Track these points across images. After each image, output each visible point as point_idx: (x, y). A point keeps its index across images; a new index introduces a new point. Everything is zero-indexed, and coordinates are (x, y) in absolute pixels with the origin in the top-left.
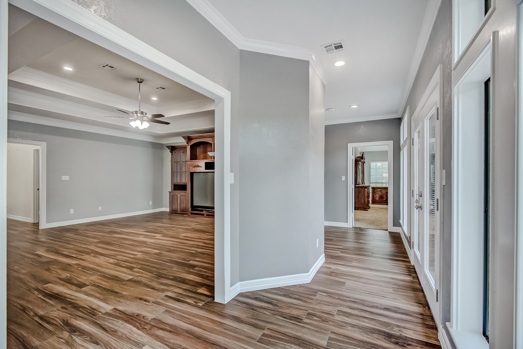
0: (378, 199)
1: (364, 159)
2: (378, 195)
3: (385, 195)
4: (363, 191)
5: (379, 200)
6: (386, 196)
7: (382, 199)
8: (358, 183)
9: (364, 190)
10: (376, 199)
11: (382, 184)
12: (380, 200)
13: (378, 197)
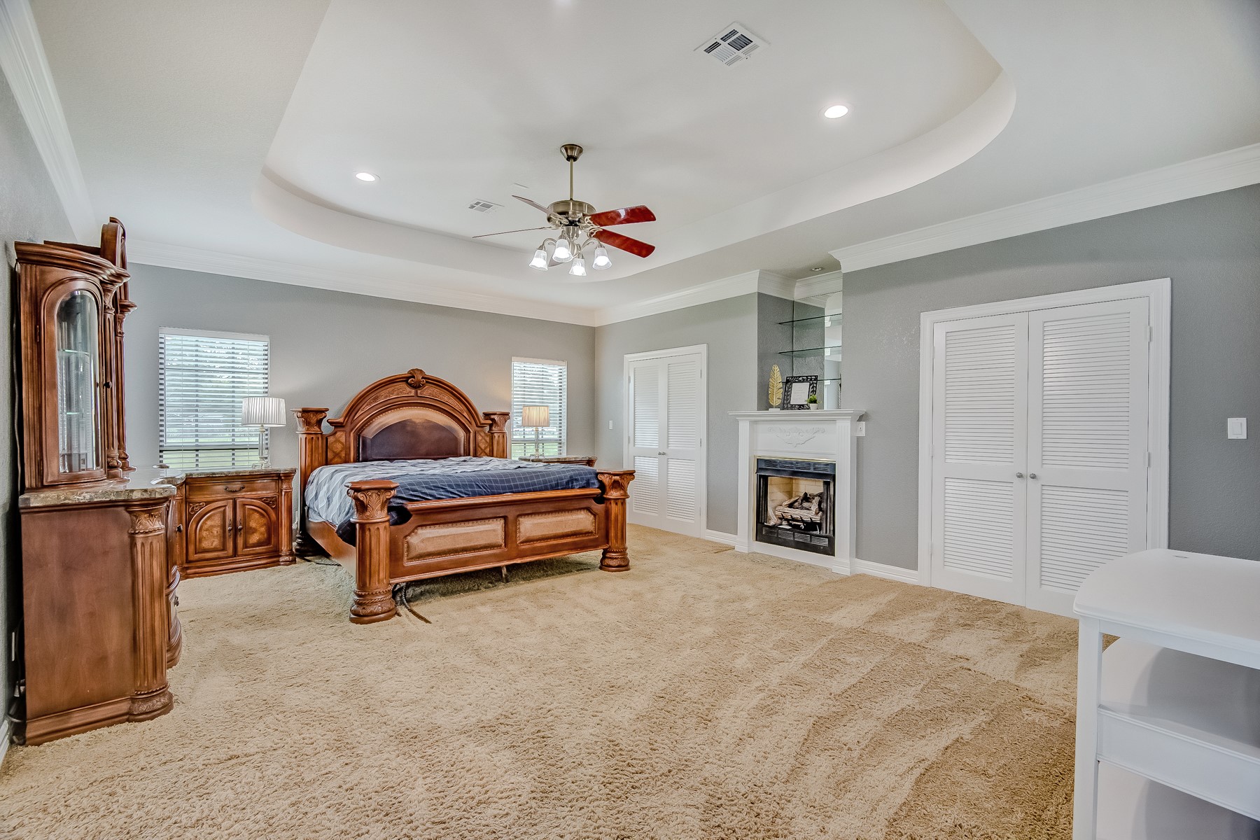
0: (216, 543)
1: (124, 265)
2: (217, 521)
3: (256, 516)
4: (117, 538)
5: (224, 549)
6: (263, 521)
7: (240, 541)
8: (56, 468)
9: (132, 537)
10: (206, 544)
11: (230, 453)
12: (230, 545)
13: (216, 531)
